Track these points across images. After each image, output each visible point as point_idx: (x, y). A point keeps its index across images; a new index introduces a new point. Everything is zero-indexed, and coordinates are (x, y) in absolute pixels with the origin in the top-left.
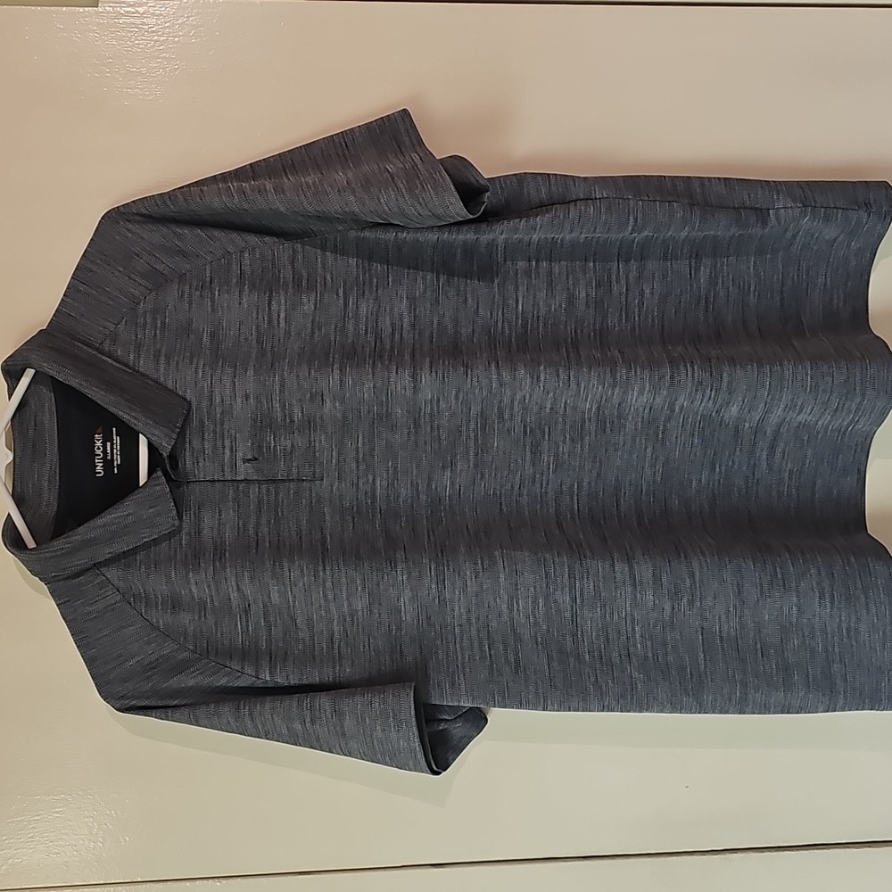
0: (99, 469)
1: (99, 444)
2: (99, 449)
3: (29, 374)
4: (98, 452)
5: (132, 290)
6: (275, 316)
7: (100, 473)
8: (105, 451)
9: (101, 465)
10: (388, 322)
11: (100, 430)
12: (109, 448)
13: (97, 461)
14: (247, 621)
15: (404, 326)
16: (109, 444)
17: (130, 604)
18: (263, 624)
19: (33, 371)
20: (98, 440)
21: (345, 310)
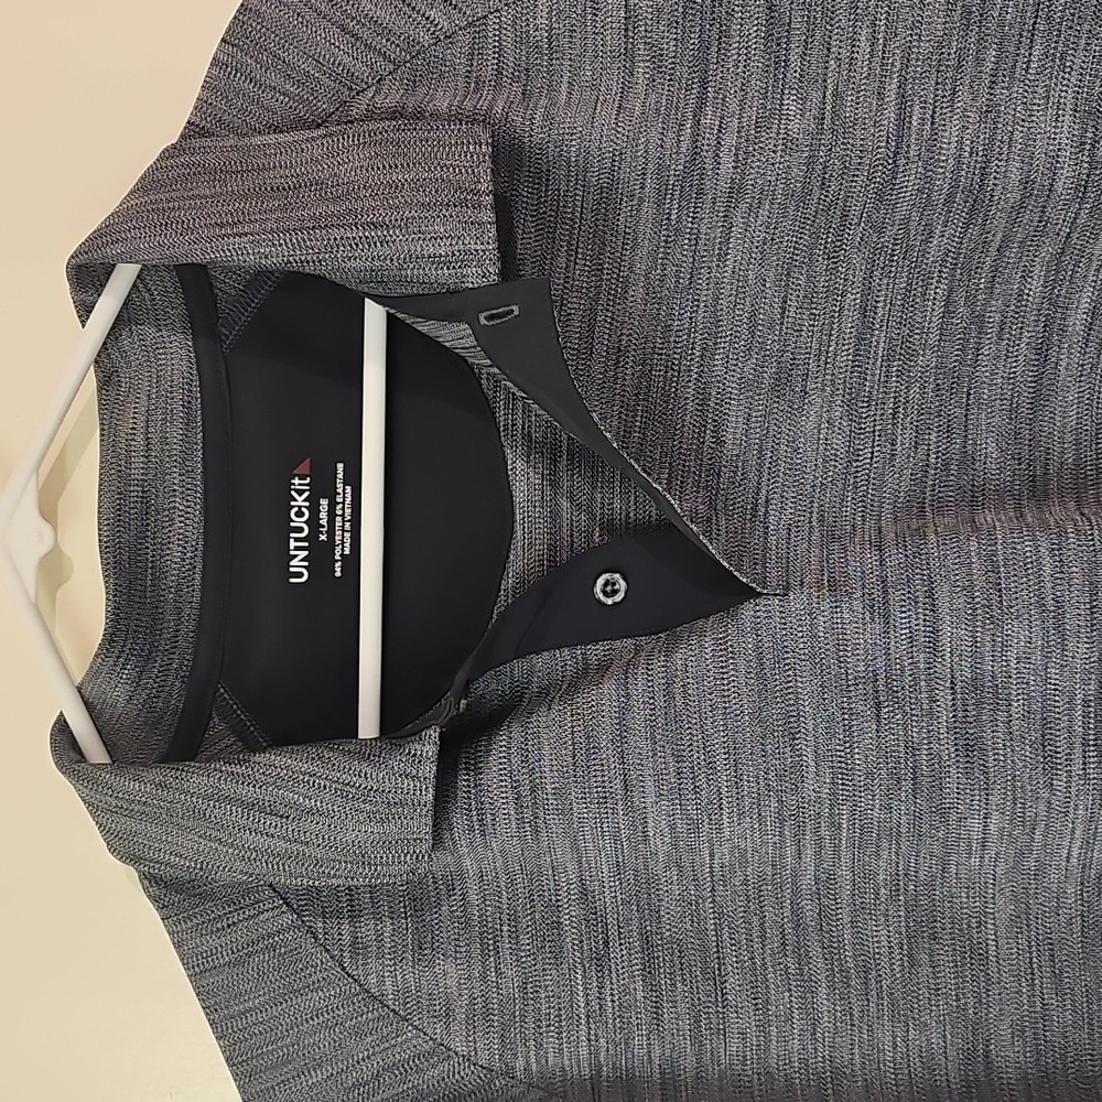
0: (298, 563)
1: (300, 501)
2: (300, 514)
3: (123, 278)
4: (298, 522)
5: (346, 60)
6: (708, 139)
7: (300, 575)
8: (313, 522)
9: (304, 554)
10: (1015, 175)
11: (305, 467)
12: (323, 515)
13: (293, 544)
14: (601, 987)
15: (1059, 187)
16: (324, 502)
17: (316, 938)
18: (640, 995)
19: (134, 269)
20: (300, 493)
21: (900, 137)
